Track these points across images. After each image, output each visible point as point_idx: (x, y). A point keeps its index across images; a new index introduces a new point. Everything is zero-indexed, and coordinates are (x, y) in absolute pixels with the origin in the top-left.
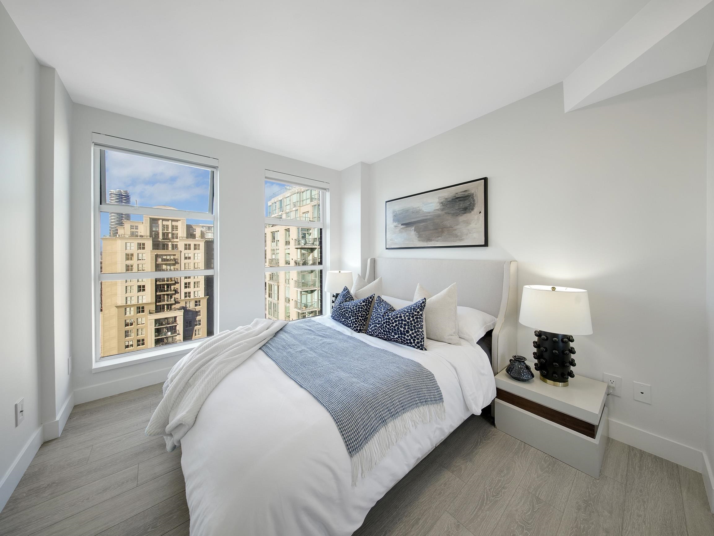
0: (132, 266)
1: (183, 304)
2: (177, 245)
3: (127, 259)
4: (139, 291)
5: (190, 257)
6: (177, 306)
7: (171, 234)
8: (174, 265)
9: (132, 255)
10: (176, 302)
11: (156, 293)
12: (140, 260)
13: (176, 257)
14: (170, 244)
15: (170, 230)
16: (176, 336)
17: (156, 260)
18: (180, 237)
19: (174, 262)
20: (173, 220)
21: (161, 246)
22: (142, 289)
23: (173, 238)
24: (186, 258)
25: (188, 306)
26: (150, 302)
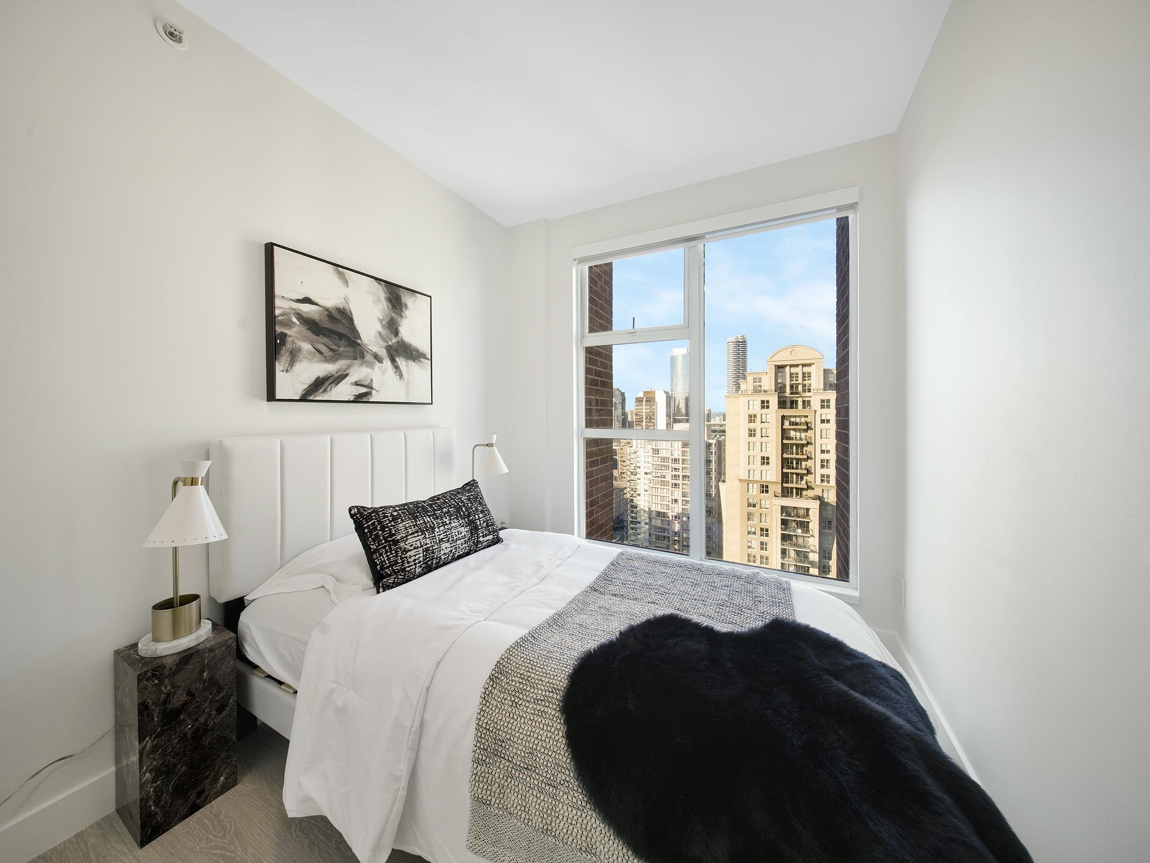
0: (755, 431)
1: (817, 492)
2: (809, 402)
3: (750, 421)
4: (763, 463)
5: (829, 420)
6: (810, 493)
7: (801, 385)
8: (806, 431)
9: (755, 416)
10: (809, 488)
11: (782, 470)
12: (764, 422)
13: (808, 420)
14: (800, 400)
15: (800, 381)
16: (809, 537)
17: (783, 424)
18: (814, 389)
19: (806, 427)
20: (803, 365)
21: (788, 404)
22: (766, 461)
23: (804, 391)
24: (823, 421)
25: (825, 496)
26: (775, 481)
